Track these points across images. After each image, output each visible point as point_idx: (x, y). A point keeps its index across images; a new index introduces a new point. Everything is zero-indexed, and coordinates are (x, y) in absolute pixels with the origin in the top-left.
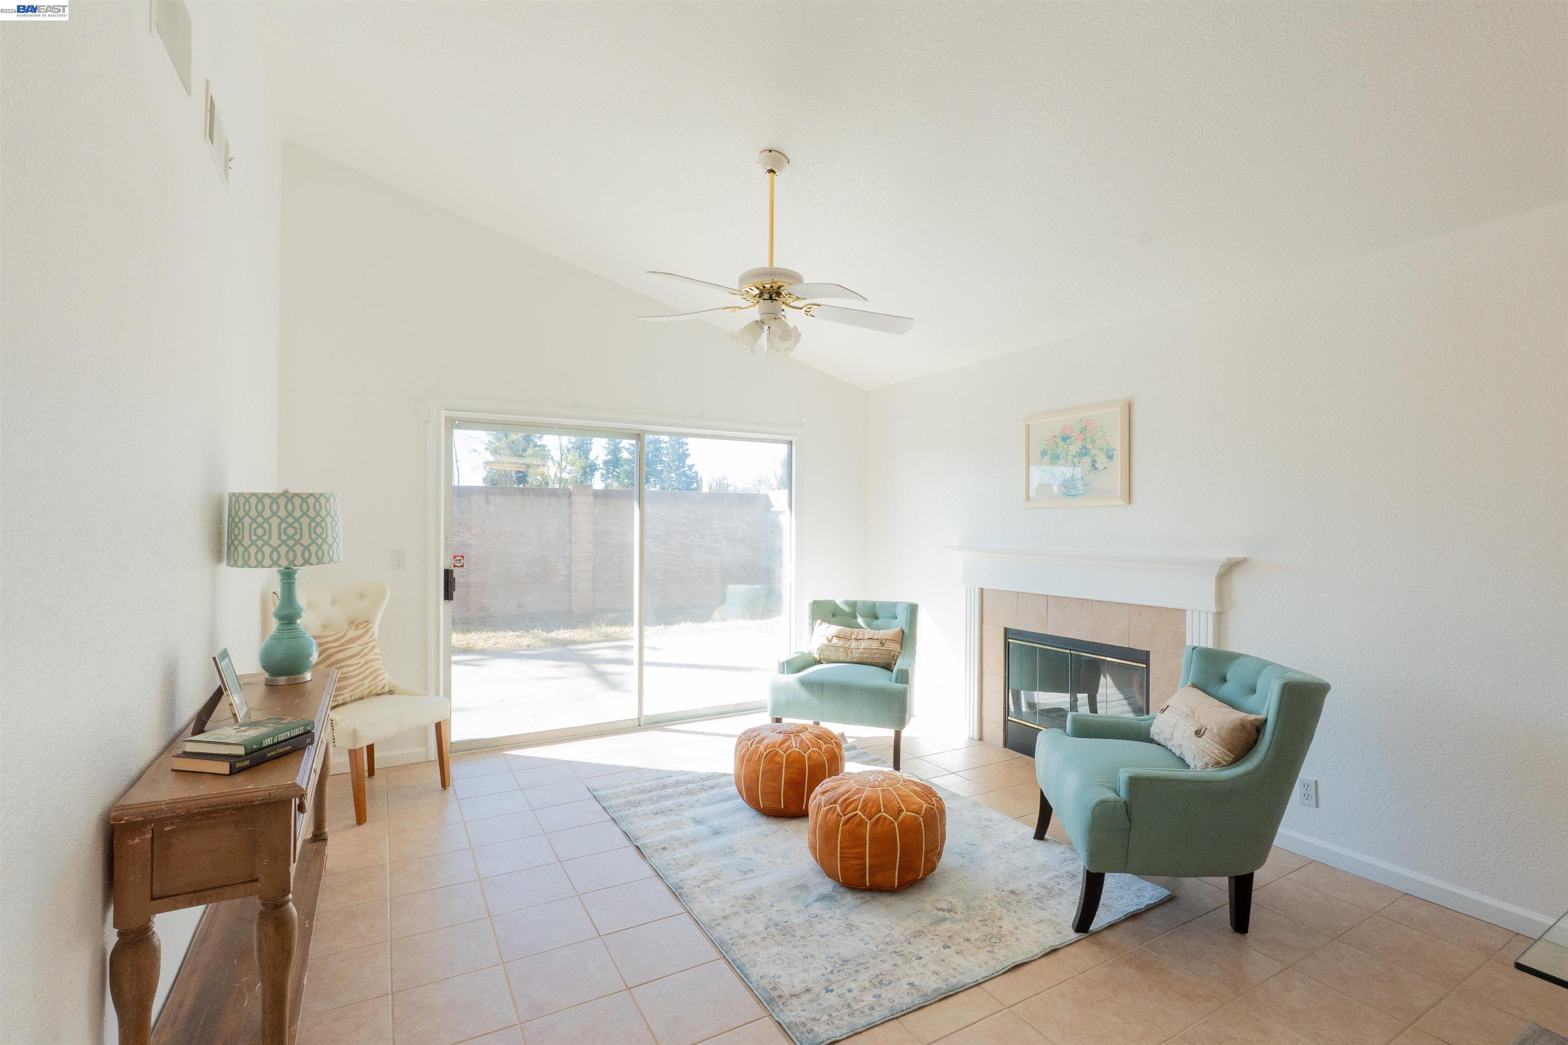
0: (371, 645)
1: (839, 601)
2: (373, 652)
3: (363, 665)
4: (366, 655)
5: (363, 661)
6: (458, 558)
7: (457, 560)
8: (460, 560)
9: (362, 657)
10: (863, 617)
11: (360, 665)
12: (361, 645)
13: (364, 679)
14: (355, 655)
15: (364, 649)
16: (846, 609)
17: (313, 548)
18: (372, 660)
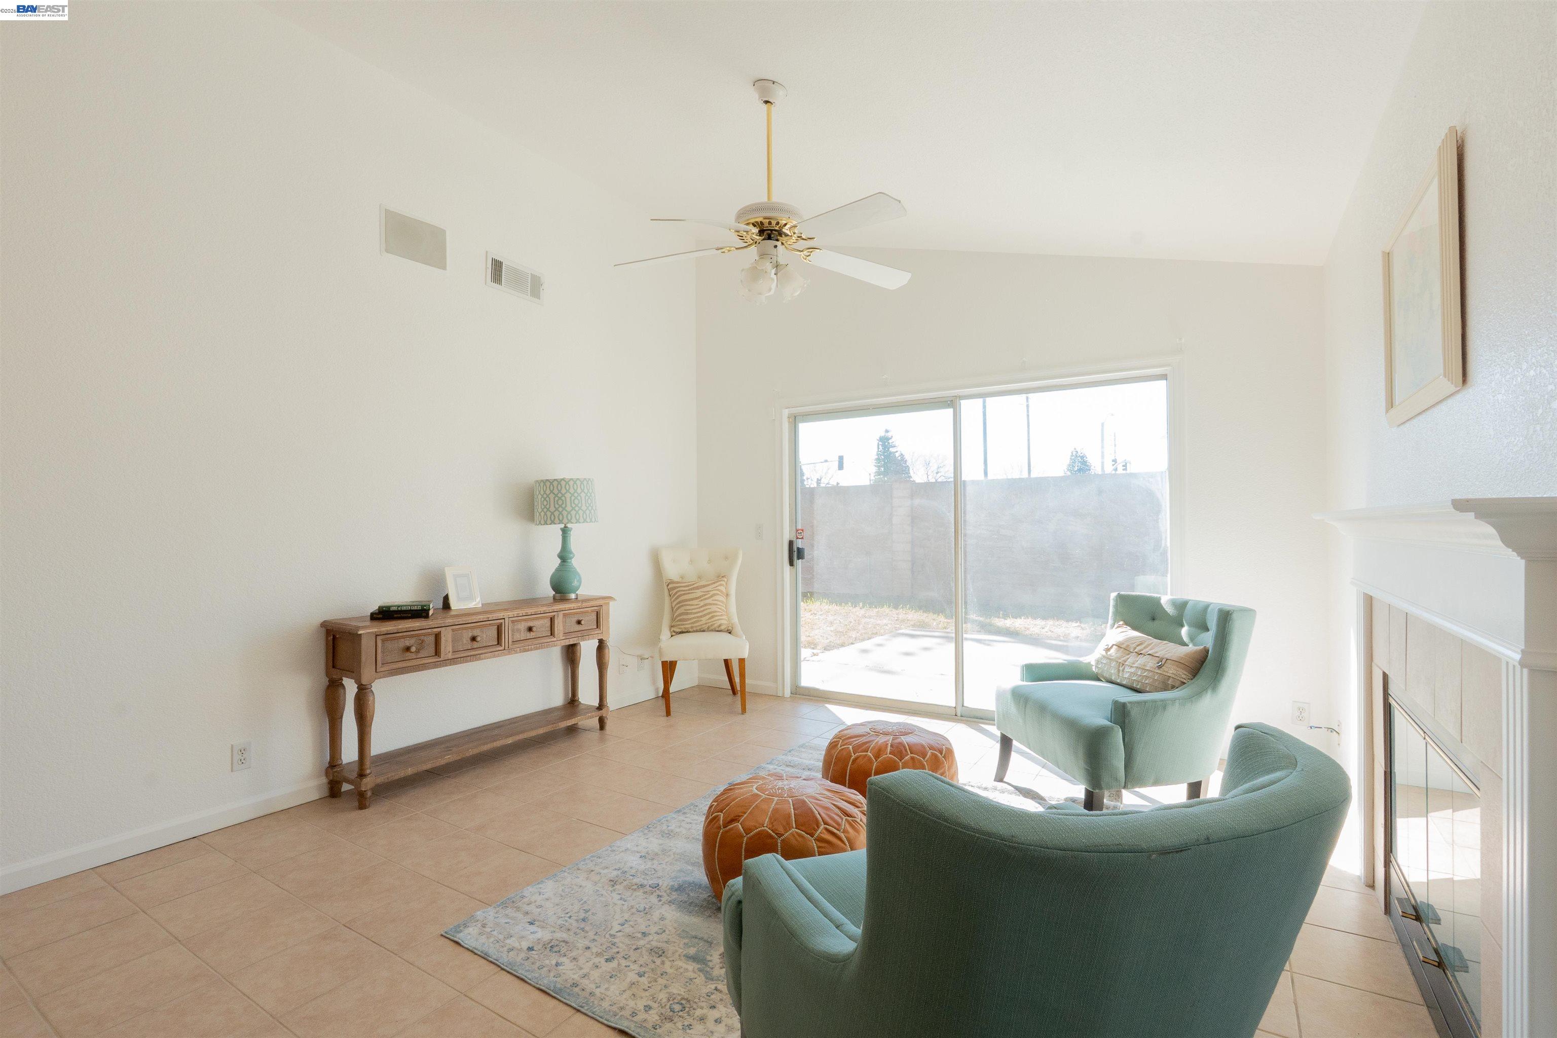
0: (712, 593)
1: (1165, 600)
2: (714, 598)
3: (702, 607)
4: (706, 599)
5: (702, 603)
6: (799, 531)
7: (799, 533)
8: (801, 533)
9: (702, 600)
10: (1190, 625)
11: (700, 606)
12: (704, 592)
13: (701, 617)
14: (696, 598)
15: (705, 595)
16: (1170, 610)
17: (556, 513)
18: (710, 604)
